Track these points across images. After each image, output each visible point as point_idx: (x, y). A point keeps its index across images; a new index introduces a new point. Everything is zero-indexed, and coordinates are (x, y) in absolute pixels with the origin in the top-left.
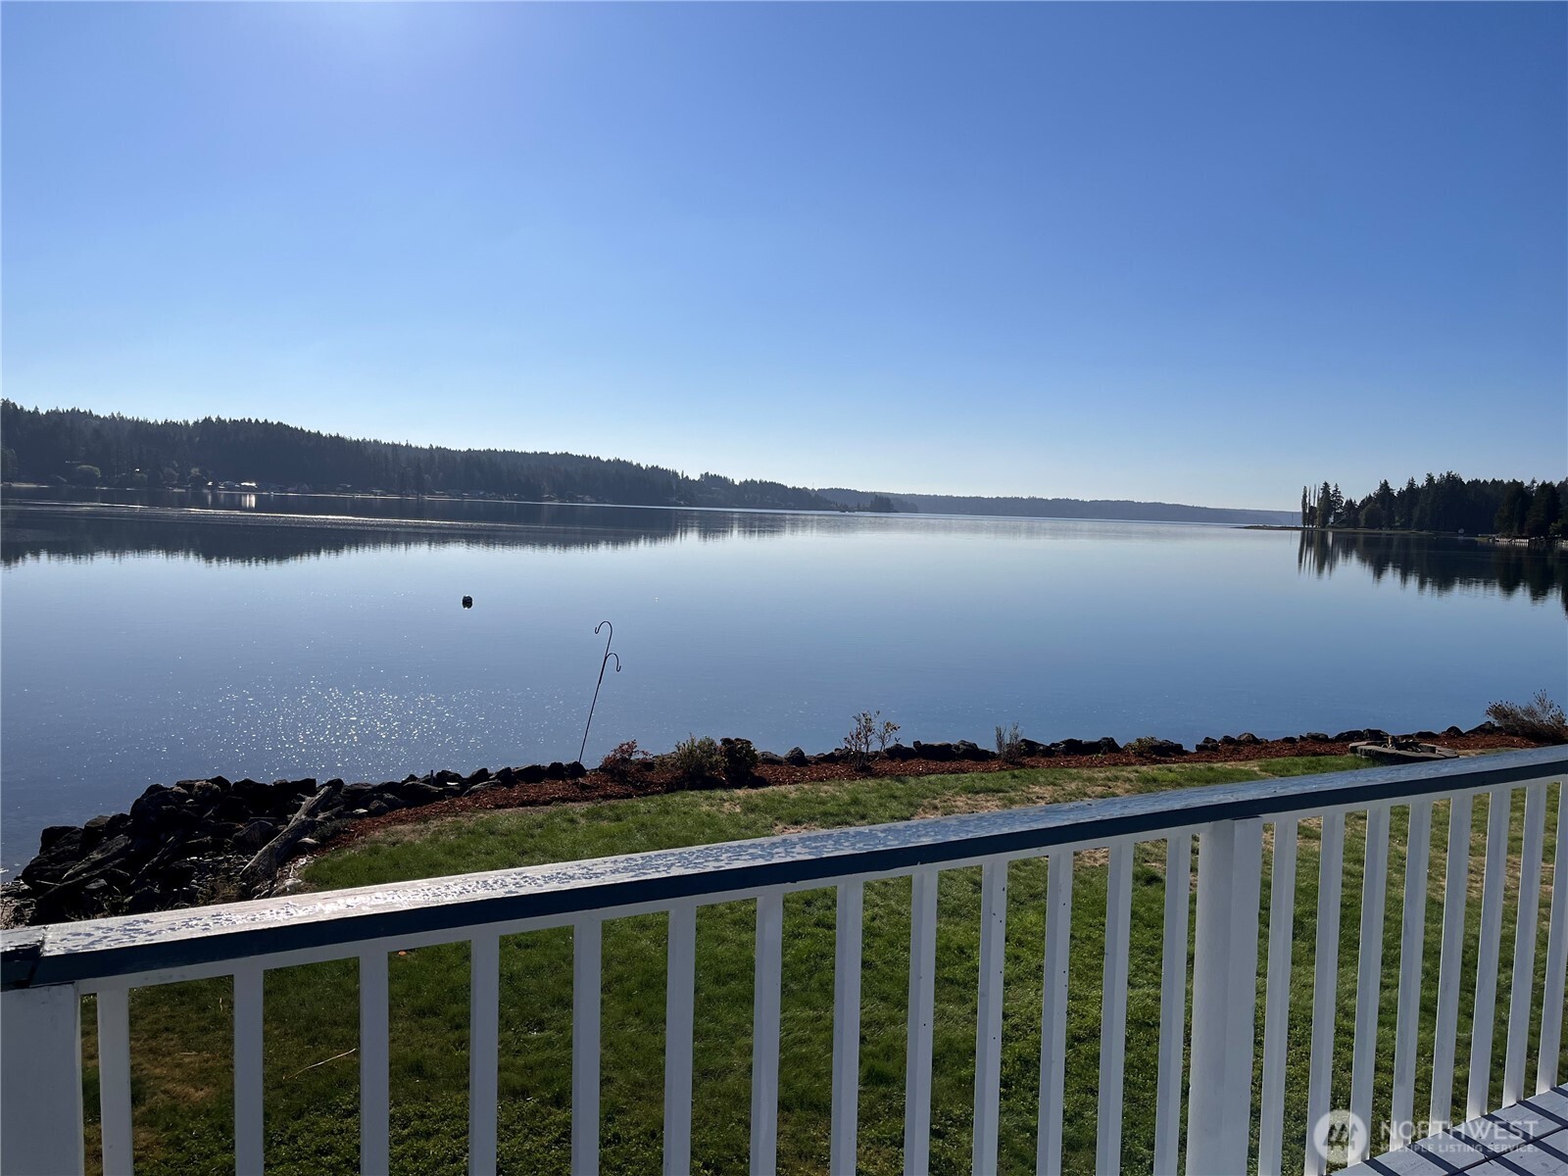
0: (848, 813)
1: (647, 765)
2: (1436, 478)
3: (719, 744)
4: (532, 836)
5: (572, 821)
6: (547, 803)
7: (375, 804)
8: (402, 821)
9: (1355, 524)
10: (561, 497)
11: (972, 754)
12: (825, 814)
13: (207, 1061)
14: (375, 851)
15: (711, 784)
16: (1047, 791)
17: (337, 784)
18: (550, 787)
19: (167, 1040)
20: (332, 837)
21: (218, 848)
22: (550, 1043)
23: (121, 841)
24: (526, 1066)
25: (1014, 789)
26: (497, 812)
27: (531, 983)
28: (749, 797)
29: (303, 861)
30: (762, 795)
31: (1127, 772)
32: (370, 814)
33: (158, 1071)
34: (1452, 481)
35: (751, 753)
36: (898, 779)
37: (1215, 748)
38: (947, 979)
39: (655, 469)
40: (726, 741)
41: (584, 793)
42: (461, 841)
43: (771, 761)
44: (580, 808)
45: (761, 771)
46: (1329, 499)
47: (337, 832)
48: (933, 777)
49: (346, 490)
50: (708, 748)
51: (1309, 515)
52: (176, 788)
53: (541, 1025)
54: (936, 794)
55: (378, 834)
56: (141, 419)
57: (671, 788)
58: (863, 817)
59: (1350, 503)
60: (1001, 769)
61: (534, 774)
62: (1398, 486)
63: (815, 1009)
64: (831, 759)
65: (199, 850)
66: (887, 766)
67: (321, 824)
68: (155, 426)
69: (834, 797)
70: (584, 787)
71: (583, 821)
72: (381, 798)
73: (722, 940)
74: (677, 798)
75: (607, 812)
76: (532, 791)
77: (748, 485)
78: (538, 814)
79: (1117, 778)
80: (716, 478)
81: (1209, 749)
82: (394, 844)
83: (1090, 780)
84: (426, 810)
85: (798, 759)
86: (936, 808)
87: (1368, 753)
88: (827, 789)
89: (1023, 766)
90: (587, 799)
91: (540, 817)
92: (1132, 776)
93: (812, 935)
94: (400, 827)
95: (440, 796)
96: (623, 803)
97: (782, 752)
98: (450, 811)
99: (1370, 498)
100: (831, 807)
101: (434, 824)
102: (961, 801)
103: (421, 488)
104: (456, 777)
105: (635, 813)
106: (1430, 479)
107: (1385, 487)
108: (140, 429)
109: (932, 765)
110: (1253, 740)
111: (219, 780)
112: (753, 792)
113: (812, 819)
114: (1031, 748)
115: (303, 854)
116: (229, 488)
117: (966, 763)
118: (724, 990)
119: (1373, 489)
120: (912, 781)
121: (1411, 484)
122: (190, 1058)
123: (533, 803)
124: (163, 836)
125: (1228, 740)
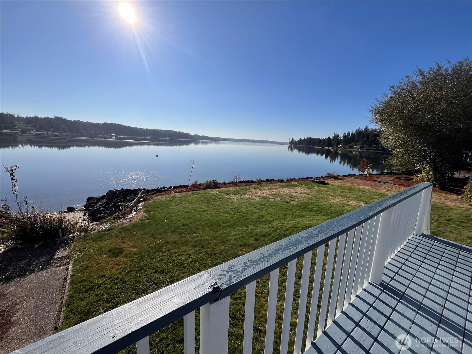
0: (236, 193)
1: (200, 185)
2: (308, 137)
3: (212, 181)
4: (183, 198)
5: (189, 195)
6: (184, 192)
7: (152, 193)
8: (158, 196)
9: (296, 144)
10: (170, 138)
11: (252, 182)
12: (232, 193)
13: (134, 243)
14: (155, 202)
15: (211, 188)
16: (266, 188)
17: (144, 189)
18: (184, 189)
19: (125, 239)
20: (146, 199)
21: (124, 201)
22: (198, 237)
23: (105, 200)
24: (195, 241)
25: (261, 188)
26: (176, 194)
27: (191, 225)
28: (219, 190)
29: (141, 204)
30: (221, 190)
31: (277, 184)
32: (151, 194)
33: (125, 246)
34: (310, 138)
35: (217, 183)
36: (242, 186)
37: (289, 180)
38: (262, 221)
39: (186, 133)
40: (213, 181)
41: (190, 190)
42: (170, 199)
43: (220, 184)
44: (190, 193)
45: (219, 185)
46: (293, 141)
47: (147, 198)
48: (248, 186)
49: (131, 136)
50: (210, 182)
51: (290, 143)
52: (114, 191)
53: (195, 233)
54: (249, 189)
55: (155, 198)
56: (92, 122)
57: (205, 189)
58: (239, 193)
59: (296, 141)
60: (258, 184)
61: (180, 187)
62: (303, 139)
63: (242, 228)
64: (230, 183)
65: (121, 202)
66: (240, 184)
67: (143, 197)
68: (95, 124)
69: (233, 190)
70: (189, 189)
71: (191, 195)
72: (153, 192)
73: (222, 216)
74: (206, 191)
75: (195, 193)
76: (180, 190)
77: (202, 136)
78: (183, 194)
79: (276, 186)
80: (197, 135)
81: (288, 180)
82: (158, 200)
83: (272, 186)
84: (162, 193)
85: (225, 183)
86: (250, 191)
87: (312, 181)
88: (231, 189)
89: (261, 184)
90: (190, 191)
91: (184, 195)
92: (279, 185)
93: (237, 214)
94: (158, 197)
95: (164, 191)
96: (197, 192)
97: (222, 182)
98: (166, 194)
99: (298, 140)
100: (233, 192)
101: (165, 196)
102: (253, 190)
103: (145, 136)
104: (166, 188)
105: (200, 194)
106: (307, 138)
107: (301, 139)
108: (92, 124)
109: (247, 184)
110: (294, 179)
111: (122, 189)
112: (219, 189)
113: (231, 194)
114: (261, 181)
115: (141, 202)
116: (109, 135)
117: (252, 184)
118: (225, 225)
119: (299, 139)
120: (245, 187)
121: (304, 138)
122: (131, 243)
123: (181, 192)
124: (113, 200)
125: (290, 179)
